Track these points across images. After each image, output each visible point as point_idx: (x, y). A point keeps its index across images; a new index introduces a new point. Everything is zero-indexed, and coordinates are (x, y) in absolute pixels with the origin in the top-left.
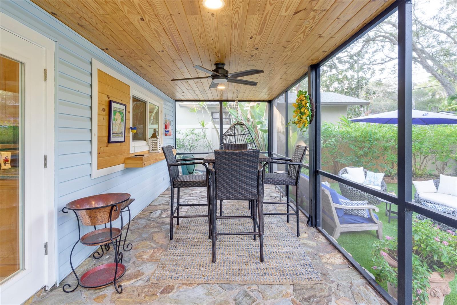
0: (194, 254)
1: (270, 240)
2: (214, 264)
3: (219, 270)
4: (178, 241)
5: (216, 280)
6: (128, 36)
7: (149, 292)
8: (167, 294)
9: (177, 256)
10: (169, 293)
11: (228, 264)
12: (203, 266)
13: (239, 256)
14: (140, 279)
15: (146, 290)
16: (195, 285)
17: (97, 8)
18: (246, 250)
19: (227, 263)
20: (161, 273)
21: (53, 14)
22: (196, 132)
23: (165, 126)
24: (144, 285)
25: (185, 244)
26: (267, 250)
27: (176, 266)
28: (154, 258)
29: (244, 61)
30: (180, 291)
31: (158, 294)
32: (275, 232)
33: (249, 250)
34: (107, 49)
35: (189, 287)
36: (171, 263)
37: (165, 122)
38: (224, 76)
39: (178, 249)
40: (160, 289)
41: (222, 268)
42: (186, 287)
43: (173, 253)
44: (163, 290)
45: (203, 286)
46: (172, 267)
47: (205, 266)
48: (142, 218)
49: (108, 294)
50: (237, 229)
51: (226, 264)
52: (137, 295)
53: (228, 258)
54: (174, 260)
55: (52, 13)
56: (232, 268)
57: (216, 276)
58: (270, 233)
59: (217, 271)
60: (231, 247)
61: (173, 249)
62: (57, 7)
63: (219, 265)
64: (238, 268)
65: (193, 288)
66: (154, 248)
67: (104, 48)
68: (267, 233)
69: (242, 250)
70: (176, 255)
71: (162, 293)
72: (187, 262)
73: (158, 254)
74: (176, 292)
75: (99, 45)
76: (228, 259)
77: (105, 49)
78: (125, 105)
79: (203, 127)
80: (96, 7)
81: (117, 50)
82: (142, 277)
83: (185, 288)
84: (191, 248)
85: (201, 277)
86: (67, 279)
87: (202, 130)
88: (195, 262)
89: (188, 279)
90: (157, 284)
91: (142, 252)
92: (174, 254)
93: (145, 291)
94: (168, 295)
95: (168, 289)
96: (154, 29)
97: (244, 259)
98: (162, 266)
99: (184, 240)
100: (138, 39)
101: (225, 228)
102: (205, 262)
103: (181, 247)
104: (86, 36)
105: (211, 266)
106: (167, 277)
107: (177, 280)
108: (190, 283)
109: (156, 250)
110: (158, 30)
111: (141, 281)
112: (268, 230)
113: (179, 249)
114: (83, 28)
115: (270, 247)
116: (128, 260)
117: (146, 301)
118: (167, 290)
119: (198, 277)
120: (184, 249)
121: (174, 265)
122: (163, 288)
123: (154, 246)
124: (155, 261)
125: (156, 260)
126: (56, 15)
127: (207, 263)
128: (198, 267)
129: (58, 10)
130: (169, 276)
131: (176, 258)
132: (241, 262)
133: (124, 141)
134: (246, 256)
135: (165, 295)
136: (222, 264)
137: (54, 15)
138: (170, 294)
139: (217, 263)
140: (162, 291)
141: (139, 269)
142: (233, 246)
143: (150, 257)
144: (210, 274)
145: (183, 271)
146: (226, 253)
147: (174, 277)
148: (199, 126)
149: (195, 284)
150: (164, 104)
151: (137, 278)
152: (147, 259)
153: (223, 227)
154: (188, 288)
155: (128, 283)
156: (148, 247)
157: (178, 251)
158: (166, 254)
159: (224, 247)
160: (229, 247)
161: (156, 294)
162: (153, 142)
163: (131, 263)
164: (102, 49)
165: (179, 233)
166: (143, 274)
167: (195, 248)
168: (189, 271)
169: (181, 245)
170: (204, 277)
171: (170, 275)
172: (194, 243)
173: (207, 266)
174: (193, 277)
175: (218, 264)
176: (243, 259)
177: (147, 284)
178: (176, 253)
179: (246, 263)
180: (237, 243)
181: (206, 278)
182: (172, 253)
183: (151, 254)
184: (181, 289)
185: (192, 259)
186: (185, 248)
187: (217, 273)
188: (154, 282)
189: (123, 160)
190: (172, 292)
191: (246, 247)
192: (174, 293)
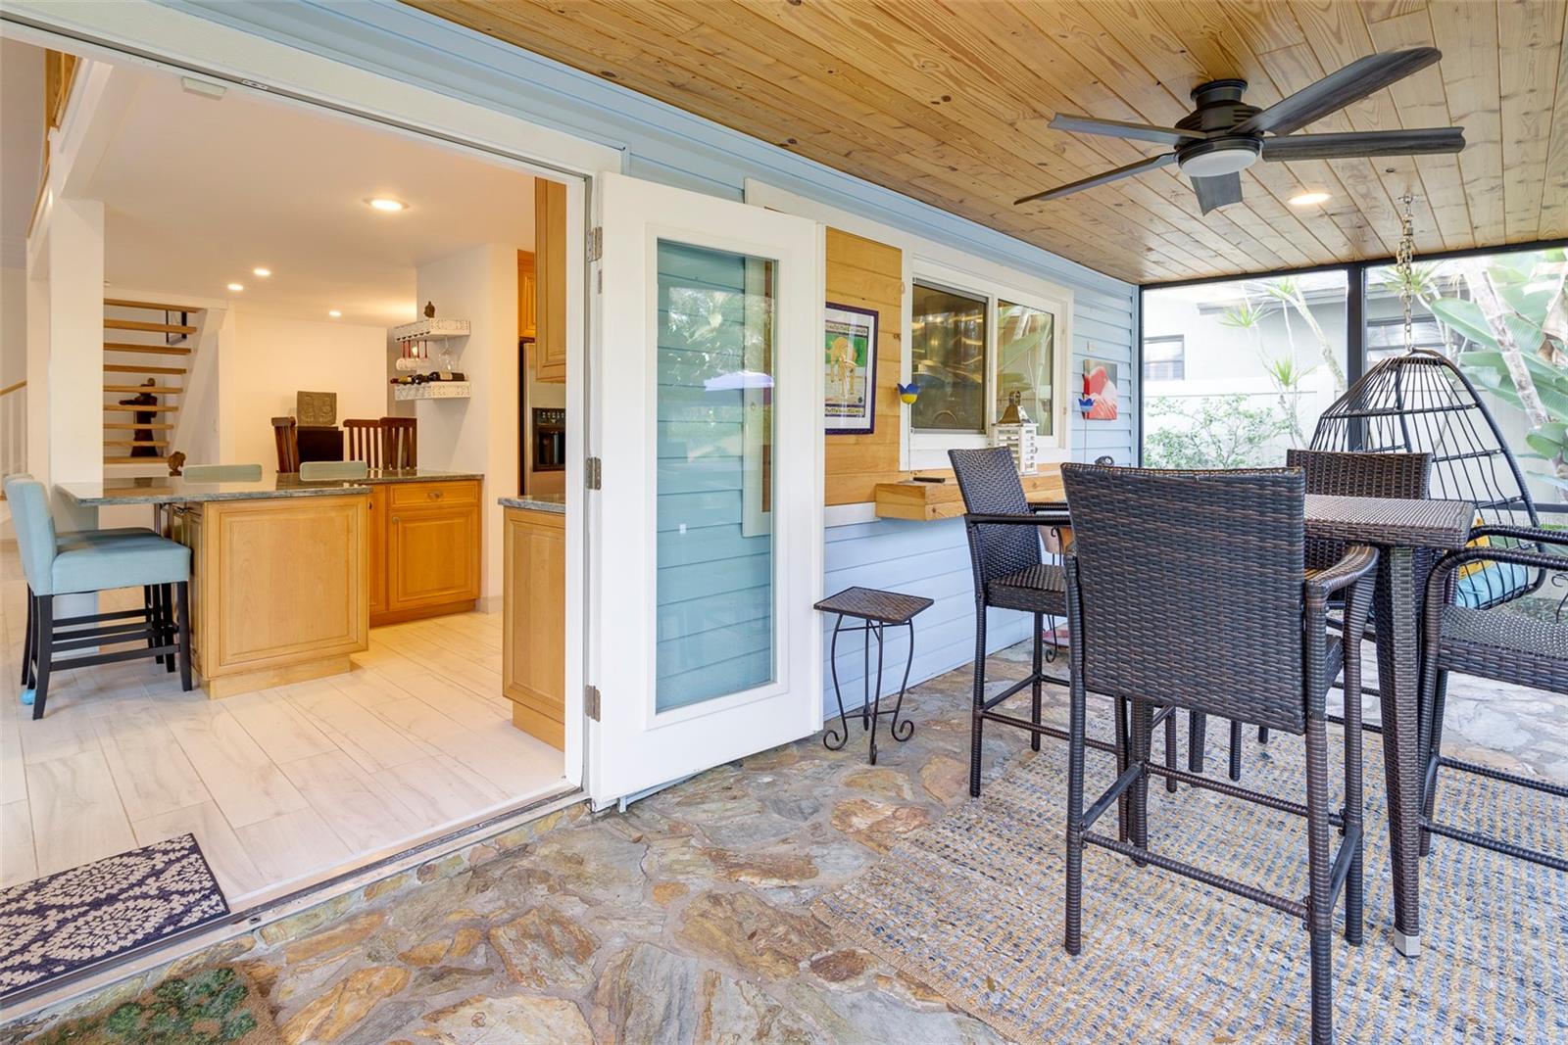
0: (1018, 882)
1: (1455, 983)
2: (1066, 958)
3: (1071, 996)
4: (996, 807)
5: (1028, 1027)
6: (804, 78)
7: (784, 940)
8: (826, 978)
9: (955, 861)
10: (834, 979)
11: (1132, 989)
12: (1015, 945)
13: (1209, 980)
14: (794, 887)
15: (781, 930)
16: (937, 1003)
17: (664, 15)
18: (1269, 967)
19: (1127, 983)
20: (862, 896)
21: (606, 75)
22: (1250, 406)
23: (1083, 383)
24: (791, 909)
25: (1009, 828)
26: (1402, 1024)
27: (924, 896)
28: (880, 835)
29: (1338, 35)
30: (871, 996)
31: (804, 964)
32: (1517, 953)
33: (1285, 974)
34: (792, 141)
35: (913, 1000)
36: (916, 879)
37: (1085, 366)
38: (1233, 135)
39: (970, 839)
40: (819, 949)
41: (1093, 992)
42: (902, 991)
43: (947, 846)
44: (827, 960)
45: (959, 1023)
46: (907, 896)
47: (1023, 948)
48: (941, 691)
49: (692, 888)
50: (1285, 854)
51: (1120, 984)
52: (749, 933)
53: (1145, 964)
54: (934, 873)
55: (603, 73)
56: (1137, 1014)
57: (1041, 1017)
58: (1478, 944)
59: (1060, 995)
60: (1198, 924)
61: (958, 831)
62: (598, 52)
63: (1090, 974)
64: (1169, 1031)
65: (925, 1011)
66: (903, 804)
67: (784, 141)
68: (1462, 939)
69: (1246, 958)
70: (954, 856)
71: (815, 966)
72: (968, 900)
73: (901, 829)
74: (859, 990)
75: (764, 134)
76: (1142, 969)
77: (787, 143)
78: (875, 314)
79: (1287, 383)
80: (660, 13)
81: (817, 137)
82: (806, 882)
83: (896, 993)
84: (1020, 853)
85: (979, 984)
86: (650, 802)
87: (1277, 398)
88: (999, 913)
89: (929, 965)
90: (827, 930)
91: (863, 801)
92: (946, 852)
93: (775, 931)
94: (826, 984)
95: (841, 966)
96: (853, 21)
97: (1230, 1005)
98: (882, 874)
99: (1017, 812)
100: (840, 78)
101: (1229, 828)
102: (1039, 933)
103: (987, 835)
104: (717, 115)
105: (1049, 960)
106: (867, 921)
107: (889, 949)
108: (924, 986)
109: (903, 812)
110: (866, 21)
111: (792, 894)
112: (1479, 925)
113: (975, 839)
114: (687, 90)
115: (1429, 1017)
116: (807, 811)
117: (758, 966)
118: (835, 967)
119: (968, 975)
120: (995, 848)
121: (919, 889)
122: (830, 952)
123: (908, 795)
124: (873, 849)
125: (880, 845)
126: (614, 76)
127: (1039, 940)
128: (995, 942)
129: (603, 57)
130: (876, 919)
131: (946, 867)
132: (1201, 1013)
133: (870, 431)
134: (1246, 997)
135: (820, 980)
136: (1107, 976)
137: (612, 78)
138: (834, 986)
139: (1084, 959)
140: (820, 960)
141: (815, 850)
142: (1206, 924)
143: (871, 827)
144: (1020, 991)
145: (935, 926)
146: (1158, 938)
147: (889, 932)
148: (1269, 383)
149: (940, 999)
150: (1076, 302)
151: (787, 876)
152: (859, 832)
153: (1217, 819)
154: (909, 1000)
155: (756, 880)
156: (886, 792)
157: (967, 846)
158: (922, 840)
159: (1160, 906)
160: (1186, 919)
161: (796, 961)
162: (1009, 439)
163: (809, 823)
164: (782, 146)
165: (1019, 782)
166: (813, 874)
167: (1036, 859)
168: (953, 940)
169: (992, 826)
170: (987, 990)
171: (880, 917)
172: (1046, 838)
173: (1034, 955)
174: (950, 968)
175: (1087, 967)
176: (1220, 1003)
177: (798, 911)
178: (955, 851)
179: (1224, 1032)
180: (1244, 915)
181: (995, 999)
182: (941, 845)
183: (881, 817)
184: (882, 988)
185: (996, 897)
186: (999, 843)
187: (1056, 1005)
188: (821, 917)
189: (869, 491)
190: (847, 982)
191: (1279, 957)
192: (850, 987)
